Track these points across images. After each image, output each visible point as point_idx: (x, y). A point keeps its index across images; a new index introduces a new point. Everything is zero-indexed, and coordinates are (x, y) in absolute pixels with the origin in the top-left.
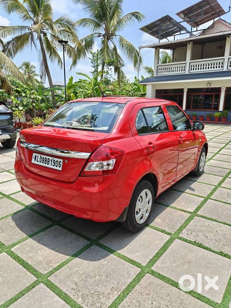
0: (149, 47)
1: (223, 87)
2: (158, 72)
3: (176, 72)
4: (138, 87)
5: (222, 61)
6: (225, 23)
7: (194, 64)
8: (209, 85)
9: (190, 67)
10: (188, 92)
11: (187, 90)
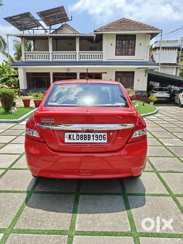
0: (15, 36)
1: (78, 73)
2: (26, 58)
3: (38, 59)
4: (3, 69)
5: (75, 54)
6: (70, 28)
7: (55, 54)
8: (68, 71)
9: (53, 56)
10: (53, 75)
11: (52, 74)
